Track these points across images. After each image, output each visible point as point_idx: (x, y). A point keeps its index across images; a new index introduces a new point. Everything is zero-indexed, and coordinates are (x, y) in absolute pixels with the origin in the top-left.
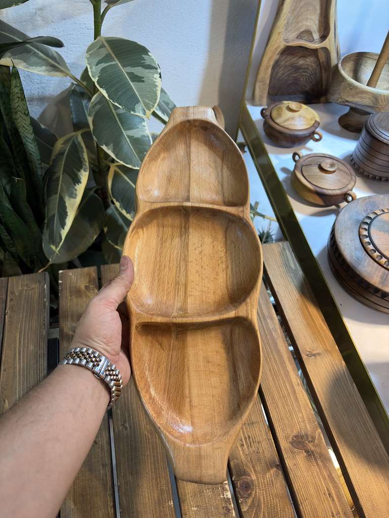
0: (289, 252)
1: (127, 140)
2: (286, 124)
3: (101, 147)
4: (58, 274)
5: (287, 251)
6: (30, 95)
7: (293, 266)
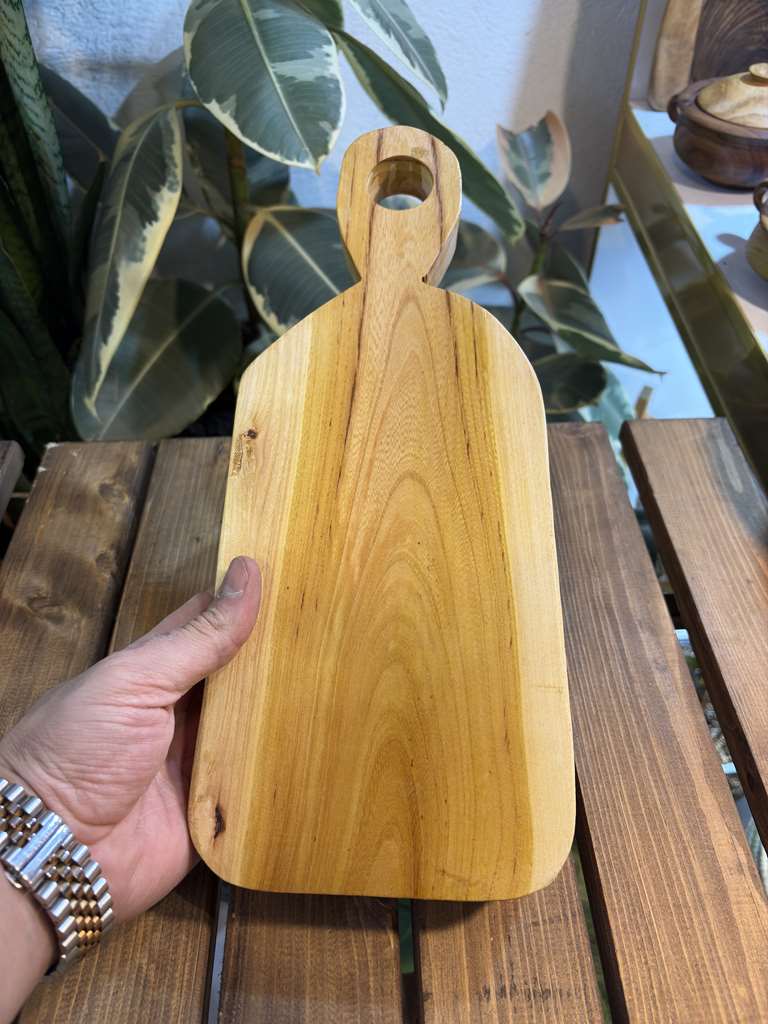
0: (728, 444)
1: (275, 89)
2: (741, 115)
3: (207, 106)
4: (43, 450)
5: (721, 442)
6: (95, 55)
7: (738, 484)
